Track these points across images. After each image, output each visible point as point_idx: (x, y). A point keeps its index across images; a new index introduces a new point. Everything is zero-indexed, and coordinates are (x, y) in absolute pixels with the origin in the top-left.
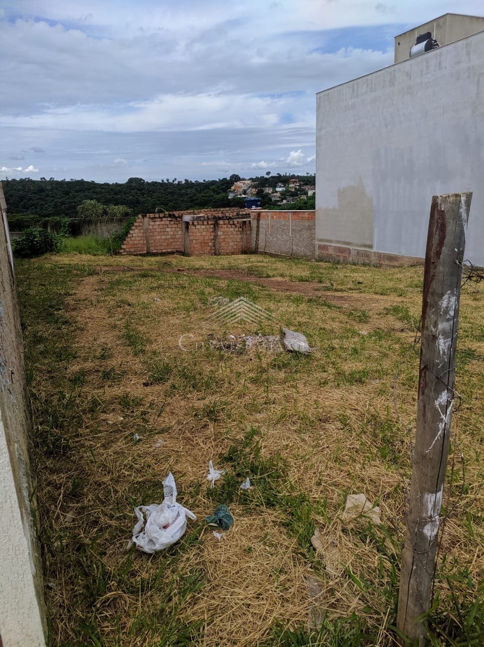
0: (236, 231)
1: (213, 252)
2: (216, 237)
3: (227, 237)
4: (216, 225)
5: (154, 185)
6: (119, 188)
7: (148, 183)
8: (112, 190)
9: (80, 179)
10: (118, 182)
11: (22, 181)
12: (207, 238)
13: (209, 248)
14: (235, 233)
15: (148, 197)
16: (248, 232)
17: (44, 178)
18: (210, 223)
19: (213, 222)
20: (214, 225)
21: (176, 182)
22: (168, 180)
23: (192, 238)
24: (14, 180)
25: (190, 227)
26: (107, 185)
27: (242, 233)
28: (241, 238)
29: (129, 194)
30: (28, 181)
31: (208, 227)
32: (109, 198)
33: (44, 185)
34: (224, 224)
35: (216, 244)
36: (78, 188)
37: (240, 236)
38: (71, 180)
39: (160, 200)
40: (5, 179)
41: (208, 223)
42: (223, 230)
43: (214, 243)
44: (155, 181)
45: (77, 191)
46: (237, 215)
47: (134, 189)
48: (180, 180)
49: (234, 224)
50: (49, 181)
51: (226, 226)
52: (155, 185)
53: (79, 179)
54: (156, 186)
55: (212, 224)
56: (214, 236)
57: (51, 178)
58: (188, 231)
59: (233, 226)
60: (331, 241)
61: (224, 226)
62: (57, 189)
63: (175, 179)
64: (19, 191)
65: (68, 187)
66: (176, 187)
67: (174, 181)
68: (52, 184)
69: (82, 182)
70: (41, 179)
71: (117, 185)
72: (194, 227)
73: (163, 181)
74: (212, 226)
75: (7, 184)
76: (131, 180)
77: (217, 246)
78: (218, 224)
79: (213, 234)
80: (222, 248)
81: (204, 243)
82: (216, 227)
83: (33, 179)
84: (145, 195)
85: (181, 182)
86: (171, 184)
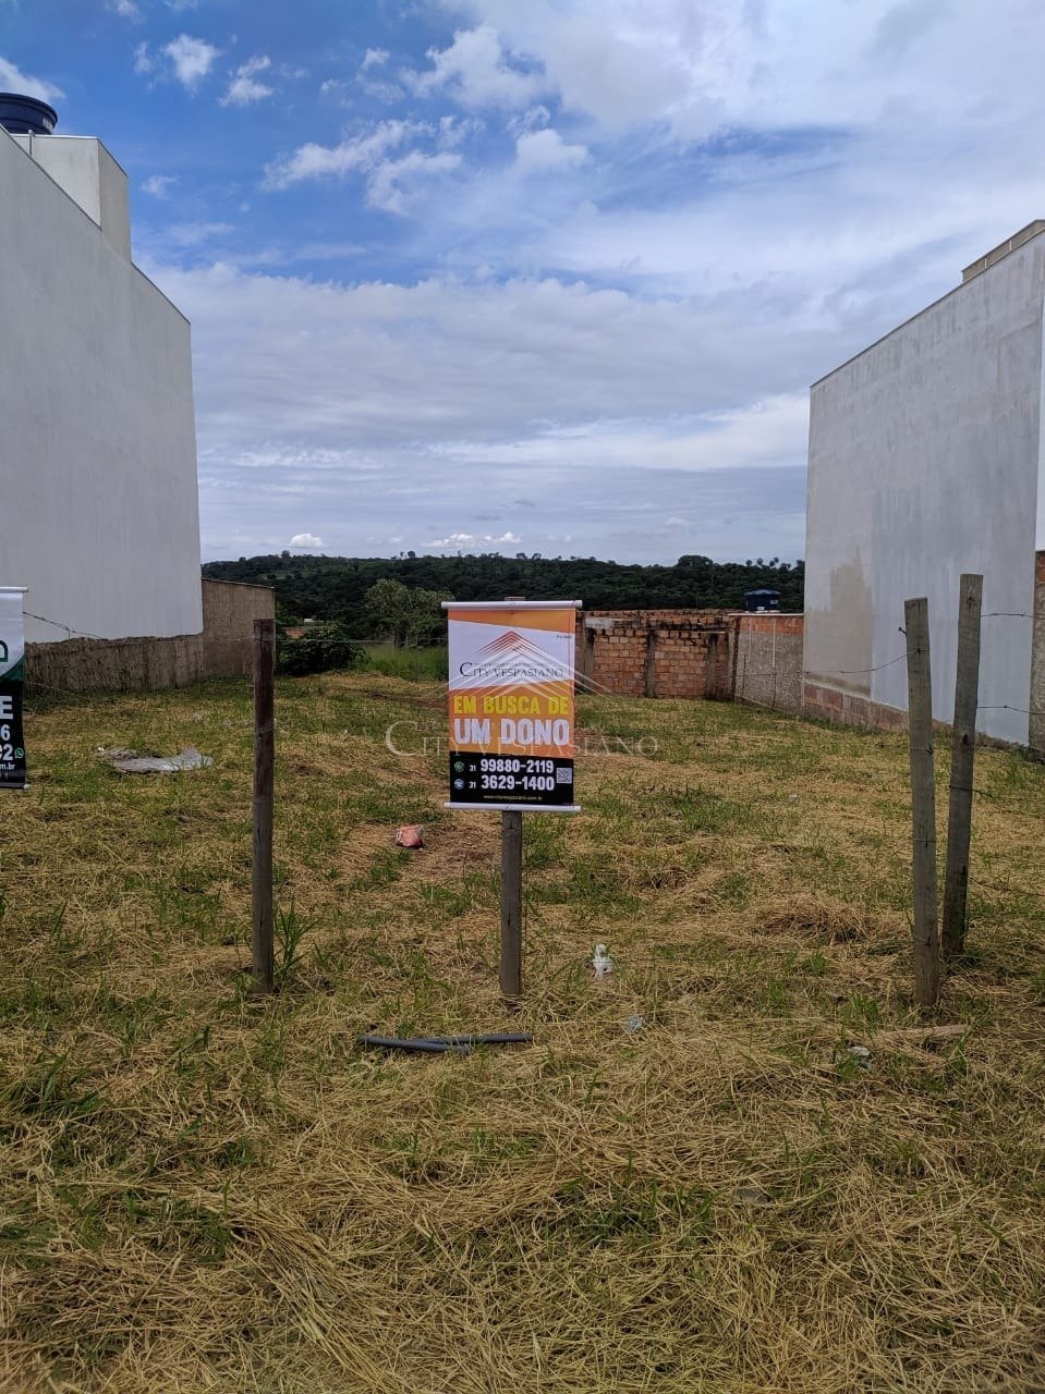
0: (695, 654)
1: (641, 691)
2: (649, 662)
3: (673, 663)
4: (651, 637)
5: (729, 571)
6: (659, 575)
7: (718, 568)
8: (644, 578)
9: (588, 558)
10: (660, 564)
11: (484, 558)
12: (630, 662)
13: (634, 682)
14: (692, 657)
15: (713, 594)
16: (722, 658)
17: (523, 555)
18: (639, 633)
19: (646, 633)
20: (648, 638)
21: (778, 566)
22: (760, 562)
23: (599, 660)
24: (470, 557)
25: (596, 640)
26: (636, 568)
27: (707, 657)
28: (704, 669)
29: (674, 586)
30: (495, 559)
31: (634, 640)
32: (635, 595)
33: (520, 567)
34: (669, 638)
35: (649, 675)
36: (579, 574)
37: (702, 664)
38: (572, 558)
39: (737, 602)
40: (457, 555)
41: (634, 634)
42: (666, 649)
43: (645, 674)
44: (732, 562)
45: (578, 580)
46: (715, 624)
47: (687, 578)
48: (787, 562)
49: (689, 639)
50: (532, 560)
51: (672, 642)
52: (733, 570)
53: (586, 556)
54: (734, 573)
55: (643, 637)
56: (646, 660)
57: (536, 555)
58: (592, 647)
59: (688, 643)
60: (819, 678)
61: (668, 641)
62: (541, 575)
63: (777, 560)
64: (474, 577)
65: (562, 572)
66: (776, 576)
67: (772, 564)
68: (535, 565)
69: (591, 563)
70: (518, 555)
71: (657, 569)
72: (606, 640)
73: (749, 562)
74: (644, 640)
75: (457, 564)
76: (685, 561)
77: (652, 680)
78: (656, 637)
79: (645, 655)
80: (661, 684)
81: (624, 672)
82: (652, 644)
83: (505, 556)
84: (709, 591)
85: (789, 566)
86: (765, 568)
